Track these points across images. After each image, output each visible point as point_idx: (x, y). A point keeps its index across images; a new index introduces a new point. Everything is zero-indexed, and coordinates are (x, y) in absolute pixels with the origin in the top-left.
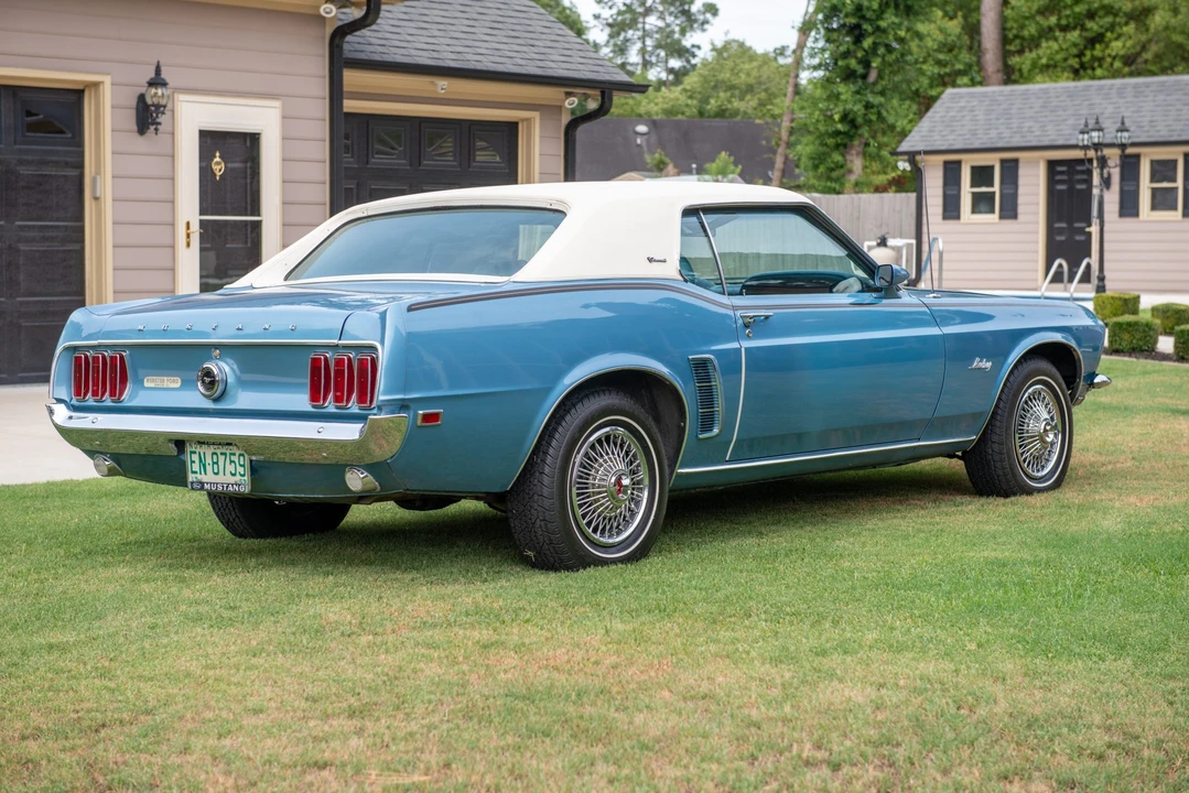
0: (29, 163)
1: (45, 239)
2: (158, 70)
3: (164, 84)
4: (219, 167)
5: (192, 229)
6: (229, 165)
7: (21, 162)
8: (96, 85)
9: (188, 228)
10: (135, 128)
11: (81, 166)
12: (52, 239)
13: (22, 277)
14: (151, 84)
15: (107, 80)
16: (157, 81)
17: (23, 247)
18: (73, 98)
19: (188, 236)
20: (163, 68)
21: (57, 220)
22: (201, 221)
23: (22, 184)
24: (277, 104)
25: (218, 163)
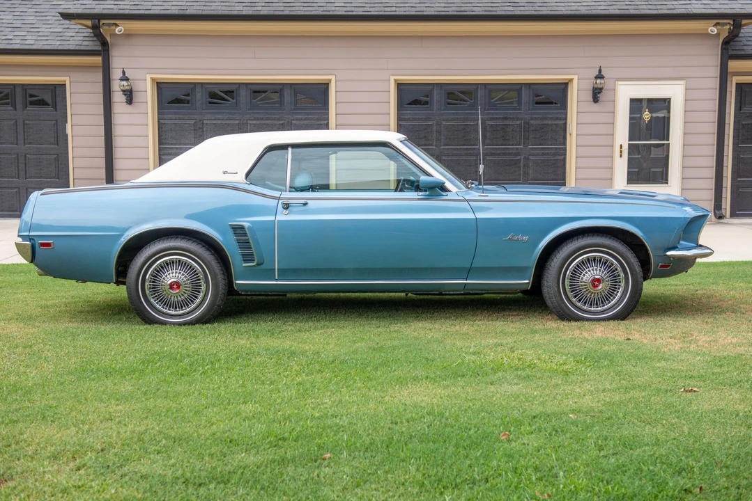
0: (536, 119)
1: (544, 154)
2: (600, 71)
3: (602, 77)
4: (647, 117)
5: (623, 148)
6: (655, 115)
7: (532, 119)
8: (571, 80)
9: (621, 148)
10: (592, 99)
11: (566, 119)
12: (547, 154)
13: (531, 172)
14: (597, 78)
15: (576, 78)
16: (600, 76)
17: (531, 158)
18: (563, 87)
19: (621, 152)
20: (602, 69)
21: (551, 145)
22: (629, 144)
23: (531, 129)
24: (682, 82)
25: (647, 115)
